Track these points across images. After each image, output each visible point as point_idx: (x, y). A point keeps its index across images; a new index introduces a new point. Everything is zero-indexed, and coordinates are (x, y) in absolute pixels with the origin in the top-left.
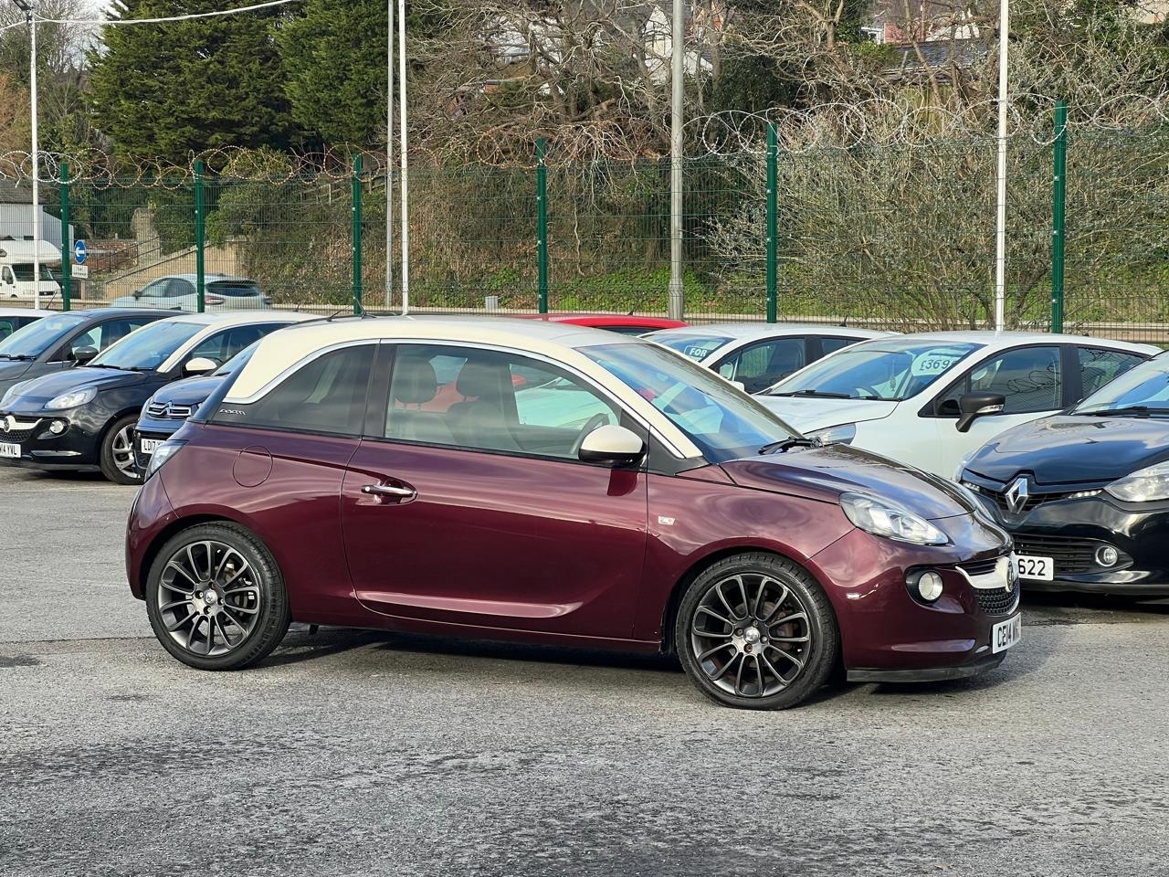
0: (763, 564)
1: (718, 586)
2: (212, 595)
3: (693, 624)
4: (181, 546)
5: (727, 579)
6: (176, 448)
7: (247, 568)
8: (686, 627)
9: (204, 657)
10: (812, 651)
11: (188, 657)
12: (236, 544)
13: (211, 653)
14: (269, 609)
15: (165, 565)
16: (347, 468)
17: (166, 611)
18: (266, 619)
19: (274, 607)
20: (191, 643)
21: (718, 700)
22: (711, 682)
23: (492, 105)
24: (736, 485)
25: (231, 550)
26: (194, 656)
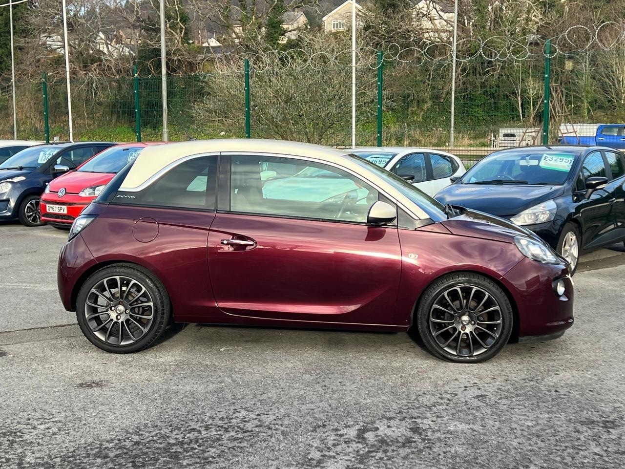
0: (473, 280)
1: (445, 293)
2: (121, 308)
3: (431, 316)
4: (100, 279)
5: (451, 289)
6: (90, 220)
7: (145, 291)
8: (426, 317)
9: (118, 346)
10: (503, 328)
11: (107, 347)
12: (137, 277)
13: (122, 344)
14: (159, 316)
15: (89, 291)
16: (209, 230)
17: (91, 320)
18: (158, 322)
19: (163, 314)
20: (109, 338)
21: (446, 358)
22: (442, 348)
23: (51, 64)
24: (452, 234)
25: (134, 281)
26: (111, 346)
